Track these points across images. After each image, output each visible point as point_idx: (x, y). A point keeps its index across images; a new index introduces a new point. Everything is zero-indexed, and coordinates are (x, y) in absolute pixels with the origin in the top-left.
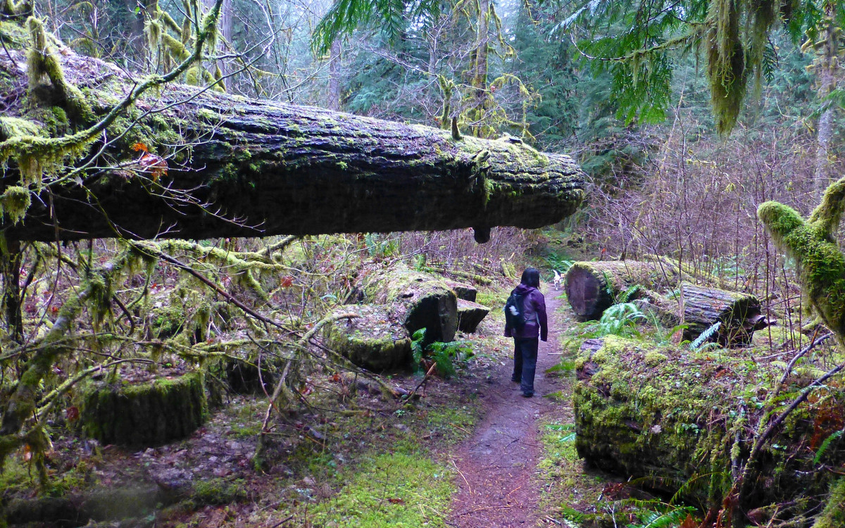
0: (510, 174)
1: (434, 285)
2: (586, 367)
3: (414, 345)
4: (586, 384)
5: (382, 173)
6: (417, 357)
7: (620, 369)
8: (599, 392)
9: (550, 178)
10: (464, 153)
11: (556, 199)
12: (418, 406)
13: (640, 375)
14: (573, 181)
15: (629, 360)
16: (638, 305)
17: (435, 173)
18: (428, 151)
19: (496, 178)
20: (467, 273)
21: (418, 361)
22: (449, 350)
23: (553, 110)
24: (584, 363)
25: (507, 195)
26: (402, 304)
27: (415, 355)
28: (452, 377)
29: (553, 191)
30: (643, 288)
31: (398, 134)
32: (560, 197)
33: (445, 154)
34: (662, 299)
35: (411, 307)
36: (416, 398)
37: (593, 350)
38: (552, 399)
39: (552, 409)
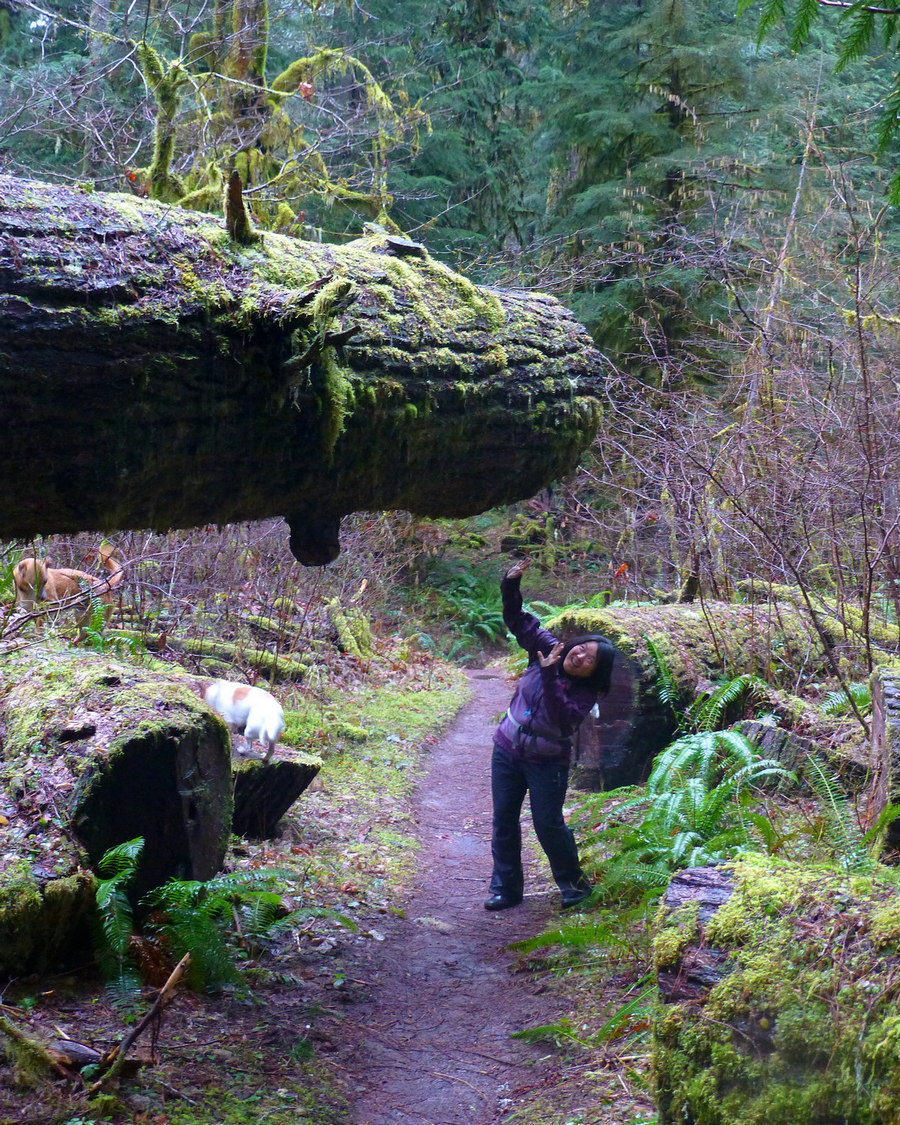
0: (398, 352)
1: (158, 696)
2: (688, 960)
3: (106, 893)
4: (692, 1016)
5: (17, 349)
6: (118, 933)
7: (797, 962)
8: (737, 1038)
9: (511, 363)
10: (268, 286)
11: (526, 426)
12: (137, 1098)
13: (863, 983)
14: (573, 373)
15: (822, 936)
16: (753, 735)
17: (180, 349)
18: (159, 278)
19: (360, 364)
20: (230, 647)
21: (120, 945)
22: (212, 902)
23: (455, 159)
24: (681, 948)
25: (391, 418)
26: (60, 762)
27: (109, 925)
28: (228, 988)
29: (521, 402)
30: (758, 684)
31: (64, 222)
32: (538, 421)
33: (212, 287)
34: (811, 712)
35: (91, 770)
36: (129, 1070)
37: (704, 904)
38: (544, 1044)
39: (550, 1079)
